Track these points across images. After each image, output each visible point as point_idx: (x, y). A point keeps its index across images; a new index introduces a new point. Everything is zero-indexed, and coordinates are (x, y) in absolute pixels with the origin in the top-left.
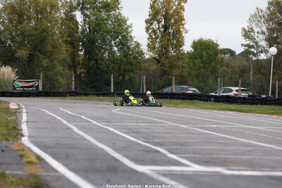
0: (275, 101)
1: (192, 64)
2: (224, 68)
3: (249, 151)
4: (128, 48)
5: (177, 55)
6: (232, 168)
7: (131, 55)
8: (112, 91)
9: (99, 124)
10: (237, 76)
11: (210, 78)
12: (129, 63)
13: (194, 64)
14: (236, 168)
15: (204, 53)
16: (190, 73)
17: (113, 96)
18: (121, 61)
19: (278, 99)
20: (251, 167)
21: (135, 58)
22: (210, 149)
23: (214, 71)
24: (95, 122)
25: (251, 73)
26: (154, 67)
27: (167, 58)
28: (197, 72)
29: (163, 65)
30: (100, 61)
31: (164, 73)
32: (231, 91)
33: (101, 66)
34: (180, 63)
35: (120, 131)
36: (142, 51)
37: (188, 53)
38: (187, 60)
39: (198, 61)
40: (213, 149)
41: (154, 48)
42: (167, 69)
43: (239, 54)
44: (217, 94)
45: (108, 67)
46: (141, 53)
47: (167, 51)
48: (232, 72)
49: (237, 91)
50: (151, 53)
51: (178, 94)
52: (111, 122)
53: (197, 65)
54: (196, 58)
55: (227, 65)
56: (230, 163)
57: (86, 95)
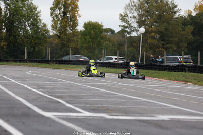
0: (143, 66)
1: (83, 40)
2: (107, 42)
3: (125, 102)
4: (38, 28)
5: (73, 33)
6: (112, 114)
7: (39, 33)
8: (26, 58)
9: (16, 82)
10: (116, 48)
11: (97, 50)
12: (38, 38)
13: (85, 39)
14: (115, 114)
15: (92, 31)
16: (82, 46)
17: (26, 62)
18: (33, 37)
19: (145, 65)
20: (126, 113)
21: (43, 35)
22: (96, 101)
23: (100, 44)
24: (13, 81)
25: (126, 46)
26: (56, 41)
27: (66, 35)
28: (87, 45)
29: (62, 40)
30: (17, 37)
31: (64, 45)
32: (112, 59)
33: (18, 41)
34: (75, 39)
35: (32, 88)
36: (47, 30)
37: (81, 32)
38: (80, 37)
39: (88, 37)
40: (99, 101)
41: (56, 28)
42: (66, 43)
43: (117, 33)
44: (102, 61)
45: (23, 41)
46: (47, 31)
47: (66, 30)
48: (112, 45)
49: (116, 59)
50: (54, 32)
51: (73, 61)
52: (25, 81)
53: (87, 40)
54: (86, 35)
55: (109, 40)
56: (111, 110)
57: (7, 61)
